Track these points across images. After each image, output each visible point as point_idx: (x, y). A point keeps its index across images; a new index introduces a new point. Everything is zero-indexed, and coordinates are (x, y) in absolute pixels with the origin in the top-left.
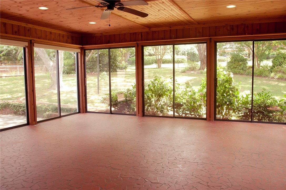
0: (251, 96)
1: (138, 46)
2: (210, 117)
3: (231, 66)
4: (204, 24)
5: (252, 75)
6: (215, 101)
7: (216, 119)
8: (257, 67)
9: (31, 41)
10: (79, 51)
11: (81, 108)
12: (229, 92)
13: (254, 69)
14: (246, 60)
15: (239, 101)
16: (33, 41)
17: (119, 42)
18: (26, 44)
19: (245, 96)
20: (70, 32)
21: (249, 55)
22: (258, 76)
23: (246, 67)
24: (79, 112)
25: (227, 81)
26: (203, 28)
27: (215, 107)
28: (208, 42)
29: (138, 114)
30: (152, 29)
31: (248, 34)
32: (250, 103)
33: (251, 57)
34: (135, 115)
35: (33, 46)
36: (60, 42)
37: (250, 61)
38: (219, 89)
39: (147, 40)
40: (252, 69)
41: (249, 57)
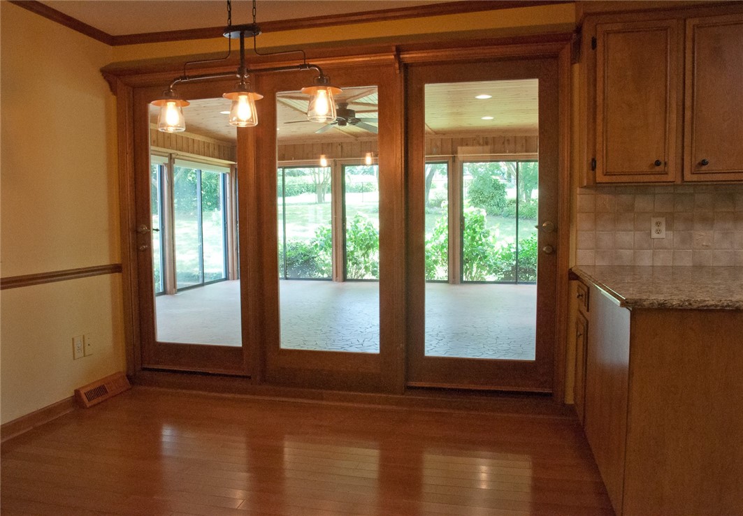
0: (515, 246)
1: (336, 165)
2: (454, 278)
3: (476, 198)
4: (444, 134)
5: (515, 215)
6: (462, 253)
7: (462, 282)
8: (525, 201)
9: (171, 154)
10: (228, 170)
11: (230, 271)
12: (480, 239)
13: (520, 205)
14: (503, 186)
15: (497, 256)
16: (173, 156)
17: (303, 159)
18: (166, 160)
19: (506, 246)
20: (217, 139)
21: (509, 175)
22: (527, 218)
23: (504, 201)
24: (226, 279)
25: (476, 221)
26: (442, 139)
27: (462, 263)
28: (450, 162)
29: (337, 276)
30: (359, 138)
31: (509, 153)
32: (514, 256)
33: (514, 181)
34: (331, 280)
35: (174, 163)
36: (204, 155)
37: (510, 187)
38: (467, 233)
39: (351, 157)
40: (515, 205)
41: (510, 181)
